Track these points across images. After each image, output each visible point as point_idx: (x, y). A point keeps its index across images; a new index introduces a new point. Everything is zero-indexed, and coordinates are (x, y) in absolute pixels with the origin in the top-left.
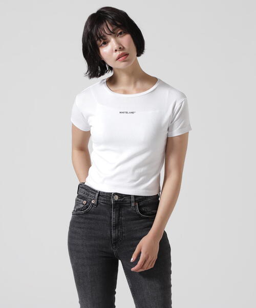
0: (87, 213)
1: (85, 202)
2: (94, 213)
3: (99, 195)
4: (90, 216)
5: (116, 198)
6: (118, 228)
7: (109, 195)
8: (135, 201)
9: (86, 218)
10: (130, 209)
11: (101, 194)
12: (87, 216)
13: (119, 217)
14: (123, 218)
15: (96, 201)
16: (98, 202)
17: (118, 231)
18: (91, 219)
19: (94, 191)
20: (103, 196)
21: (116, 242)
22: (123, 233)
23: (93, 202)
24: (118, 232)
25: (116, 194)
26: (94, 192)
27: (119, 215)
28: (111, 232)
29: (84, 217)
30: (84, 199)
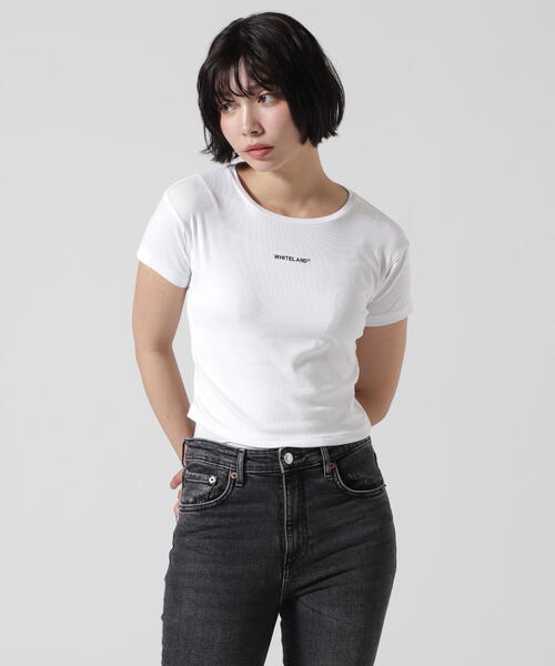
0: (222, 503)
1: (212, 479)
2: (239, 501)
3: (246, 459)
4: (230, 509)
5: (289, 458)
6: (298, 528)
7: (273, 455)
8: (332, 460)
9: (221, 516)
10: (321, 481)
11: (250, 456)
12: (222, 511)
15: (241, 472)
16: (245, 474)
17: (299, 533)
18: (233, 516)
20: (255, 459)
21: (293, 561)
22: (308, 538)
23: (233, 475)
24: (298, 538)
25: (288, 450)
26: (231, 452)
27: (303, 499)
28: (282, 538)
29: (216, 512)
30: (210, 472)
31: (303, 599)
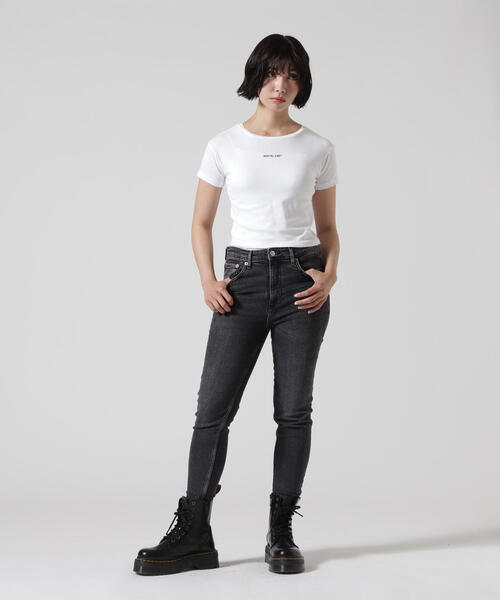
0: (241, 277)
1: (237, 266)
2: (249, 276)
3: (252, 255)
4: (244, 280)
5: (273, 254)
7: (265, 252)
8: (295, 257)
10: (289, 266)
11: (254, 253)
13: (277, 276)
14: (283, 277)
15: (250, 262)
17: (277, 291)
19: (245, 252)
20: (257, 255)
23: (246, 264)
24: (277, 294)
25: (272, 249)
27: (278, 274)
30: (236, 262)
31: (279, 326)
